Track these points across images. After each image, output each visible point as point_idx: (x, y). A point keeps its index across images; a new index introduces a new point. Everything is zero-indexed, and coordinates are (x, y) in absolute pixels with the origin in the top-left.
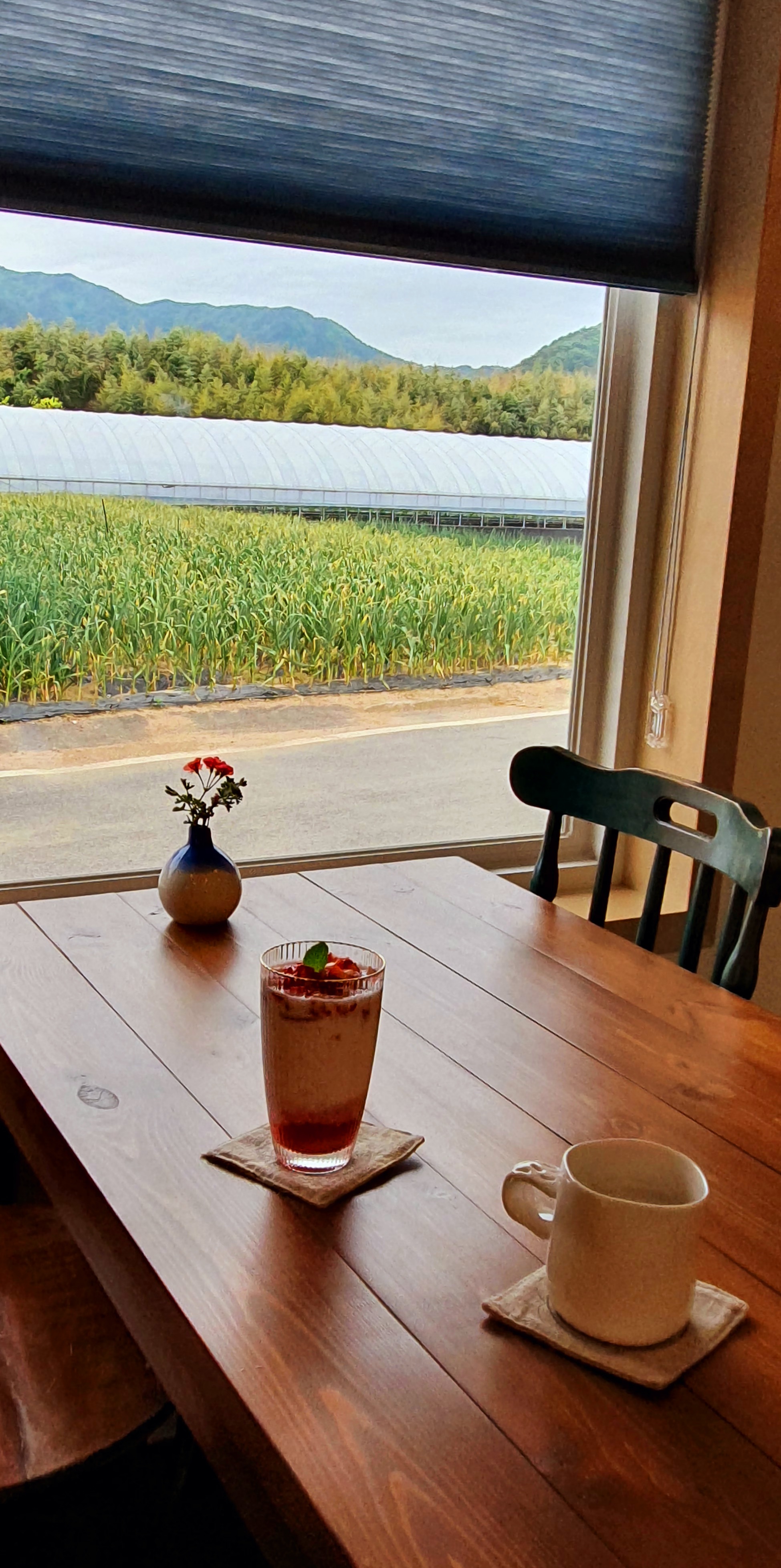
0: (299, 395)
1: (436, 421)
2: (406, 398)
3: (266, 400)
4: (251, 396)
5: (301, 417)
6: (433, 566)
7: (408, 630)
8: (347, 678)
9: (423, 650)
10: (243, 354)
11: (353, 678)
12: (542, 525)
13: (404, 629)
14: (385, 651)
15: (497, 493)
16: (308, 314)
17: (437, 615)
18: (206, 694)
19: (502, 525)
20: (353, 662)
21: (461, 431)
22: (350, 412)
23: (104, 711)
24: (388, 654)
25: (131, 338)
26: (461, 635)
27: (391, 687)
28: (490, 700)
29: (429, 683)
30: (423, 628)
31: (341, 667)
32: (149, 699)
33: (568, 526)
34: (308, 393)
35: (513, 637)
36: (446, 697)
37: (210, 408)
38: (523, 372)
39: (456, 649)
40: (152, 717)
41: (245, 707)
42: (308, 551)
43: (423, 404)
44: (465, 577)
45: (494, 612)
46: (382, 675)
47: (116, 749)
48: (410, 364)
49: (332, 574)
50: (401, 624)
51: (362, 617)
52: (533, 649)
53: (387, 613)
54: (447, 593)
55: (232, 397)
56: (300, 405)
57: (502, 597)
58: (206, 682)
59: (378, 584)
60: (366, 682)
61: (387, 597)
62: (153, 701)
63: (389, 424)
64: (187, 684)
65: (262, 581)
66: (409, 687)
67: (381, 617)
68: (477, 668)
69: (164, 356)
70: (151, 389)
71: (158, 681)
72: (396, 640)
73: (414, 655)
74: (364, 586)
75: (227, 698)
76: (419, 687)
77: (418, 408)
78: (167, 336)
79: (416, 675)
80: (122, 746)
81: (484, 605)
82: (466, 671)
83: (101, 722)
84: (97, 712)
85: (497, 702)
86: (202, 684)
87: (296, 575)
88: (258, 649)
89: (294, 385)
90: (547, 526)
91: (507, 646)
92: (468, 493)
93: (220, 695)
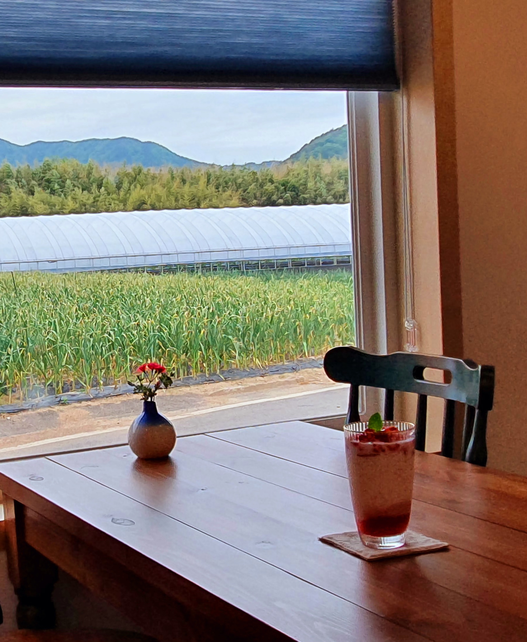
0: (136, 194)
1: (235, 201)
2: (212, 189)
3: (113, 199)
4: (102, 197)
5: (140, 207)
6: (246, 295)
7: (233, 338)
8: (193, 375)
9: (246, 350)
10: (94, 170)
11: (198, 374)
12: (319, 264)
13: (230, 337)
14: (218, 354)
15: (284, 244)
16: (137, 140)
17: (252, 326)
18: (97, 393)
19: (290, 266)
20: (196, 363)
21: (253, 206)
22: (174, 201)
23: (27, 410)
24: (221, 356)
25: (16, 168)
26: (271, 338)
27: (225, 379)
28: (297, 381)
29: (252, 373)
30: (244, 335)
31: (189, 367)
32: (58, 399)
33: (338, 262)
34: (143, 192)
35: (308, 337)
36: (265, 382)
37: (74, 208)
38: (293, 163)
39: (269, 348)
40: (61, 411)
41: (125, 399)
42: (157, 292)
43: (224, 191)
44: (270, 300)
45: (293, 320)
46: (218, 371)
47: (38, 434)
48: (212, 165)
49: (176, 305)
50: (228, 334)
51: (200, 332)
52: (324, 344)
53: (217, 327)
54: (258, 311)
55: (88, 199)
56: (138, 200)
57: (297, 310)
58: (95, 384)
59: (209, 309)
60: (207, 376)
61: (216, 317)
62: (60, 400)
63: (202, 206)
64: (82, 387)
65: (128, 314)
66: (238, 377)
67: (213, 331)
68: (285, 360)
69: (40, 178)
70: (32, 200)
71: (63, 388)
72: (226, 345)
73: (239, 355)
74: (200, 311)
75: (112, 394)
76: (245, 376)
77: (221, 195)
78: (41, 164)
79: (242, 369)
80: (42, 431)
81: (285, 316)
82: (277, 364)
83: (25, 416)
84: (23, 410)
85: (302, 382)
86: (92, 387)
87: (151, 308)
88: (130, 359)
89: (132, 187)
90: (323, 264)
91: (305, 344)
92: (264, 246)
93: (107, 392)
